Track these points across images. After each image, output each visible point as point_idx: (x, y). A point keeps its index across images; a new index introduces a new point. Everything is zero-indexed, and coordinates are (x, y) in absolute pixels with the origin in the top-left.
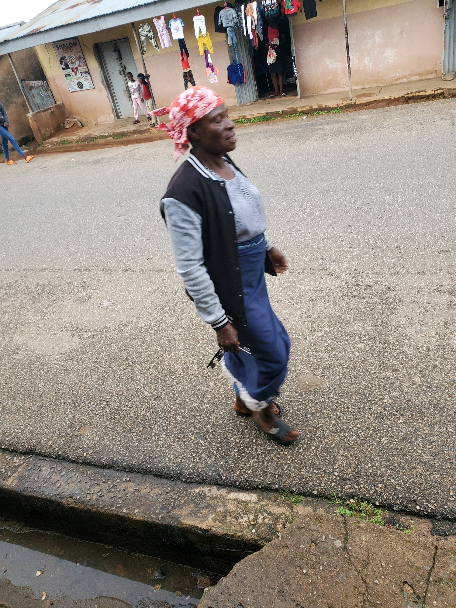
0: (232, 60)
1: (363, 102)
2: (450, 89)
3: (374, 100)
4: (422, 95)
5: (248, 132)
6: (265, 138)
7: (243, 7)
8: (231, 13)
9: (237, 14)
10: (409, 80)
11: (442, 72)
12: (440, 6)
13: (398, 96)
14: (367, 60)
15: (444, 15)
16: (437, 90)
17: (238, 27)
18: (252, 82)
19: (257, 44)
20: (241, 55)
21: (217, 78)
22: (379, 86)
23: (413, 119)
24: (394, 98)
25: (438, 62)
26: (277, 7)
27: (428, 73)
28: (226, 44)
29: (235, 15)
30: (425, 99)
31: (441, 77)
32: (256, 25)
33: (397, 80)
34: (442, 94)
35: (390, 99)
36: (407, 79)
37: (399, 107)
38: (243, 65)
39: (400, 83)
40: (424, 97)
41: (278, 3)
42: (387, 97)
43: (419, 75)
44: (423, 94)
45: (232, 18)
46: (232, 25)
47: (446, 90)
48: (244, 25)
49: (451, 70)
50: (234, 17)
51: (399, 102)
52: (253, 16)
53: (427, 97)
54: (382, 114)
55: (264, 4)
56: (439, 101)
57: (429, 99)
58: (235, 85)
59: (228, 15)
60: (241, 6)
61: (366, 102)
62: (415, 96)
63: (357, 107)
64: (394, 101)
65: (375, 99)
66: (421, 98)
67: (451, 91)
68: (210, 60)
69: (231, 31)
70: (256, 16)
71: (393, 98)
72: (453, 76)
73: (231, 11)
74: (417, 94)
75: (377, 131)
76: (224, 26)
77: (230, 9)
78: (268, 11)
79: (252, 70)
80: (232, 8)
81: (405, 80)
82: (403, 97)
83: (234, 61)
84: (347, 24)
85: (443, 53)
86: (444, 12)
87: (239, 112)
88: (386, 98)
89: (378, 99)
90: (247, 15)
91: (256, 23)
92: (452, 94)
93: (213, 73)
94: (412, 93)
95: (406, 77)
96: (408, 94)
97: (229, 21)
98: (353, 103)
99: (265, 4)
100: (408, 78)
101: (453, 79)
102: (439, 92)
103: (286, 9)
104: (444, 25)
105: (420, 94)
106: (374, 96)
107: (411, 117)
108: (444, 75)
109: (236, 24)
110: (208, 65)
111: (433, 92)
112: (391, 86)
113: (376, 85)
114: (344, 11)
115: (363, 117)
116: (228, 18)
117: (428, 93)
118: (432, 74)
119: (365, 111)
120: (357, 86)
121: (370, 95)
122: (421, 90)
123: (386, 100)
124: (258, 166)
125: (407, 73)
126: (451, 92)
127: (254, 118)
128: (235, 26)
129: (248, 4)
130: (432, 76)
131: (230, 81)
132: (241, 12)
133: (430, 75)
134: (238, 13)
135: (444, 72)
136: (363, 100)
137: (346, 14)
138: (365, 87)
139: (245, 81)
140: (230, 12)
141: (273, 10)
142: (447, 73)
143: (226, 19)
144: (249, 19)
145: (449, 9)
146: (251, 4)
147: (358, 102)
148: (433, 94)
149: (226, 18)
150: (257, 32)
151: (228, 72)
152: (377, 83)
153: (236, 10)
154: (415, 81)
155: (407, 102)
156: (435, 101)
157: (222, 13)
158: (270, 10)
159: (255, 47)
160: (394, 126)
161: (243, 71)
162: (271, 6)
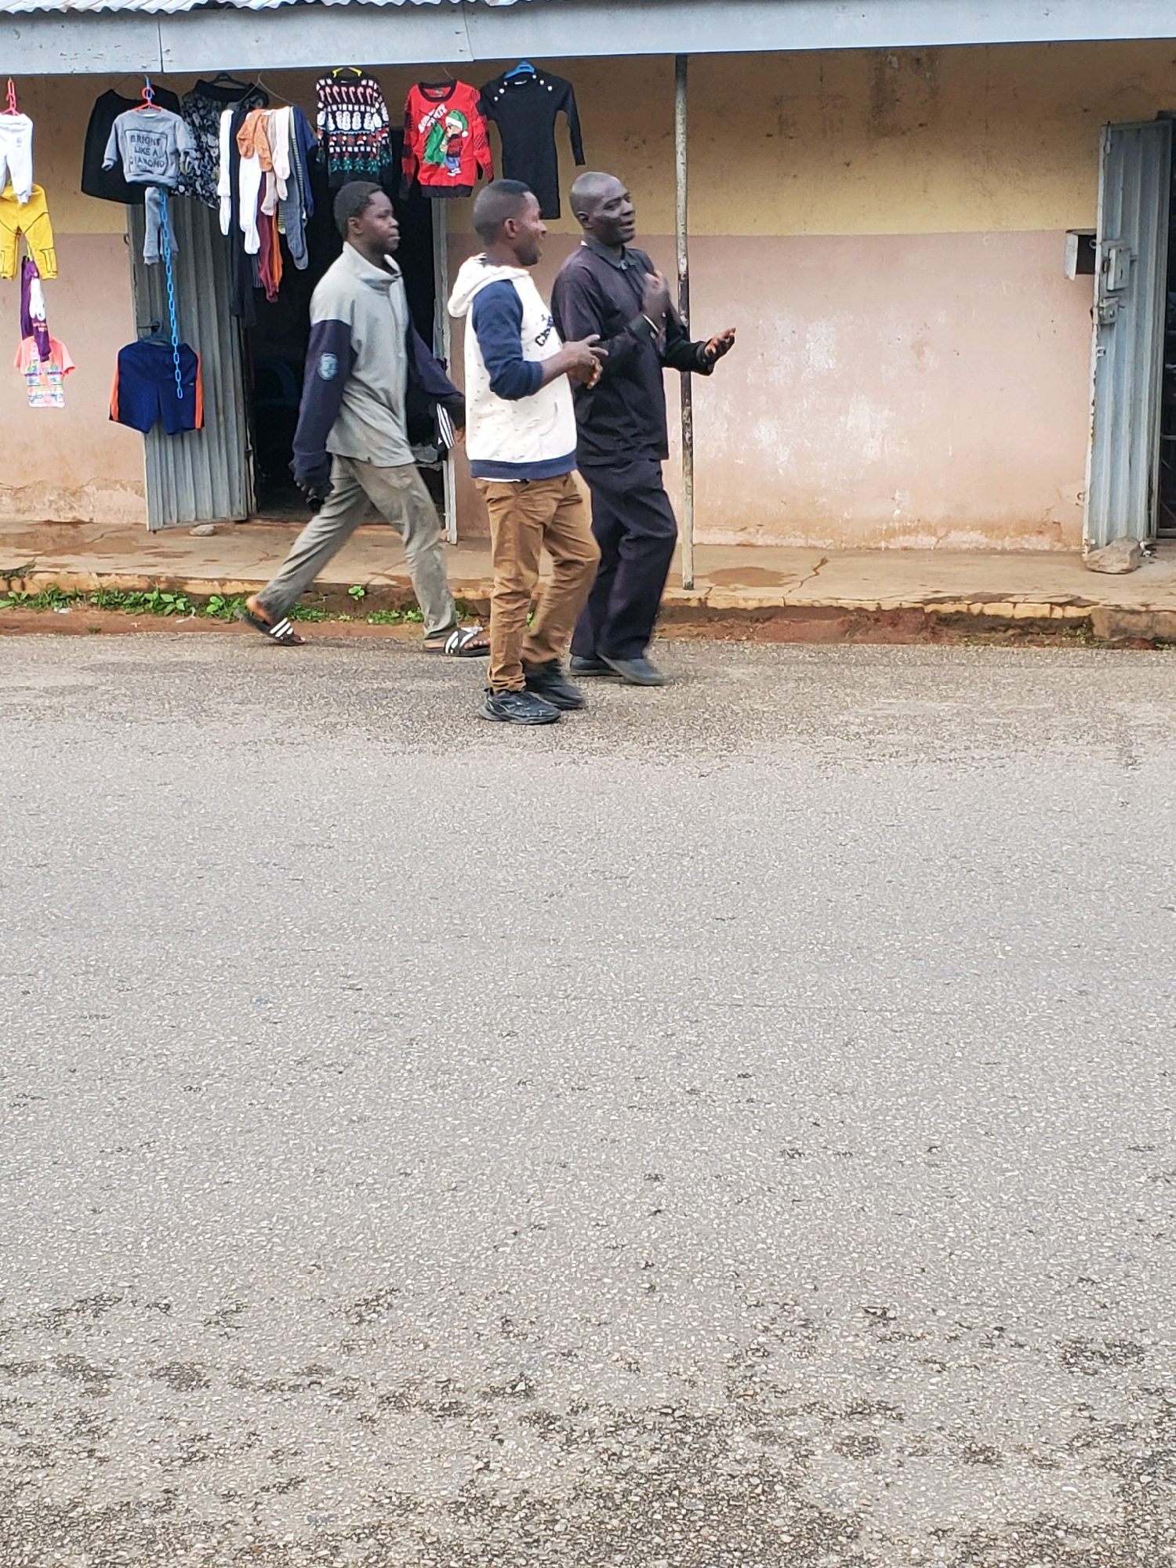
0: (148, 323)
1: (742, 605)
2: (1118, 609)
3: (790, 602)
4: (999, 613)
5: (187, 657)
6: (268, 700)
7: (226, 118)
8: (170, 133)
9: (198, 138)
10: (942, 544)
11: (1085, 536)
12: (1078, 272)
13: (896, 605)
14: (765, 433)
15: (1095, 311)
16: (1060, 605)
17: (195, 192)
18: (234, 437)
19: (277, 281)
20: (194, 310)
21: (59, 391)
22: (815, 548)
23: (958, 714)
24: (879, 607)
25: (1070, 491)
26: (385, 147)
27: (1024, 528)
28: (126, 251)
29: (184, 140)
30: (1010, 632)
31: (1080, 554)
32: (279, 203)
33: (892, 534)
34: (1083, 625)
35: (860, 610)
36: (934, 539)
37: (898, 651)
38: (198, 353)
39: (905, 549)
40: (1008, 627)
41: (391, 133)
42: (848, 601)
43: (988, 528)
44: (1004, 610)
45: (170, 149)
46: (164, 180)
47: (1101, 611)
48: (223, 189)
49: (1121, 532)
50: (181, 147)
51: (901, 627)
52: (270, 163)
53: (1021, 627)
54: (824, 671)
55: (325, 125)
56: (1071, 652)
57: (1029, 638)
58: (145, 432)
59: (154, 137)
60: (220, 110)
61: (752, 604)
62: (969, 614)
63: (710, 620)
64: (877, 620)
65: (792, 601)
66: (993, 629)
67: (1119, 616)
68: (37, 309)
69: (158, 204)
70: (282, 166)
71: (872, 607)
72: (1127, 557)
73: (171, 124)
74: (976, 608)
75: (797, 745)
76: (129, 178)
77: (165, 113)
78: (341, 155)
79: (239, 385)
80: (178, 113)
81: (927, 541)
82: (914, 609)
83: (154, 329)
84: (687, 275)
85: (1089, 456)
86: (1096, 300)
87: (151, 560)
88: (841, 603)
89: (806, 602)
90: (242, 151)
91: (283, 192)
92: (1125, 631)
93: (47, 364)
94: (957, 599)
95: (930, 530)
96: (941, 601)
97: (158, 164)
98: (694, 603)
99: (332, 127)
100: (941, 533)
101: (1128, 571)
102: (1072, 612)
103: (427, 162)
104: (1094, 349)
105: (991, 609)
106: (789, 587)
107: (950, 703)
108: (1093, 548)
109: (188, 180)
110: (29, 327)
111: (1044, 611)
112: (865, 555)
113: (801, 542)
114: (680, 222)
115: (736, 672)
116: (152, 148)
117: (1022, 612)
118: (1041, 533)
119: (748, 644)
120: (715, 529)
121: (773, 579)
122: (995, 591)
123: (842, 610)
124: (219, 828)
125: (937, 512)
126: (1122, 624)
127: (224, 595)
128: (182, 188)
129: (252, 109)
130: (1044, 543)
131: (126, 413)
132: (216, 134)
133: (1034, 539)
134: (203, 139)
135: (1094, 533)
136: (740, 594)
137: (685, 234)
138: (753, 541)
139: (198, 425)
140: (161, 127)
141: (366, 155)
142: (1103, 540)
143: (142, 151)
144: (250, 172)
145: (1114, 290)
146: (268, 112)
147: (720, 599)
148: (1044, 619)
149: (145, 146)
150: (283, 231)
151: (120, 373)
152: (806, 531)
153: (192, 124)
154: (968, 552)
155: (935, 637)
156: (1055, 649)
157: (126, 122)
158: (353, 155)
159: (263, 290)
160: (871, 732)
161: (194, 380)
162: (357, 137)
